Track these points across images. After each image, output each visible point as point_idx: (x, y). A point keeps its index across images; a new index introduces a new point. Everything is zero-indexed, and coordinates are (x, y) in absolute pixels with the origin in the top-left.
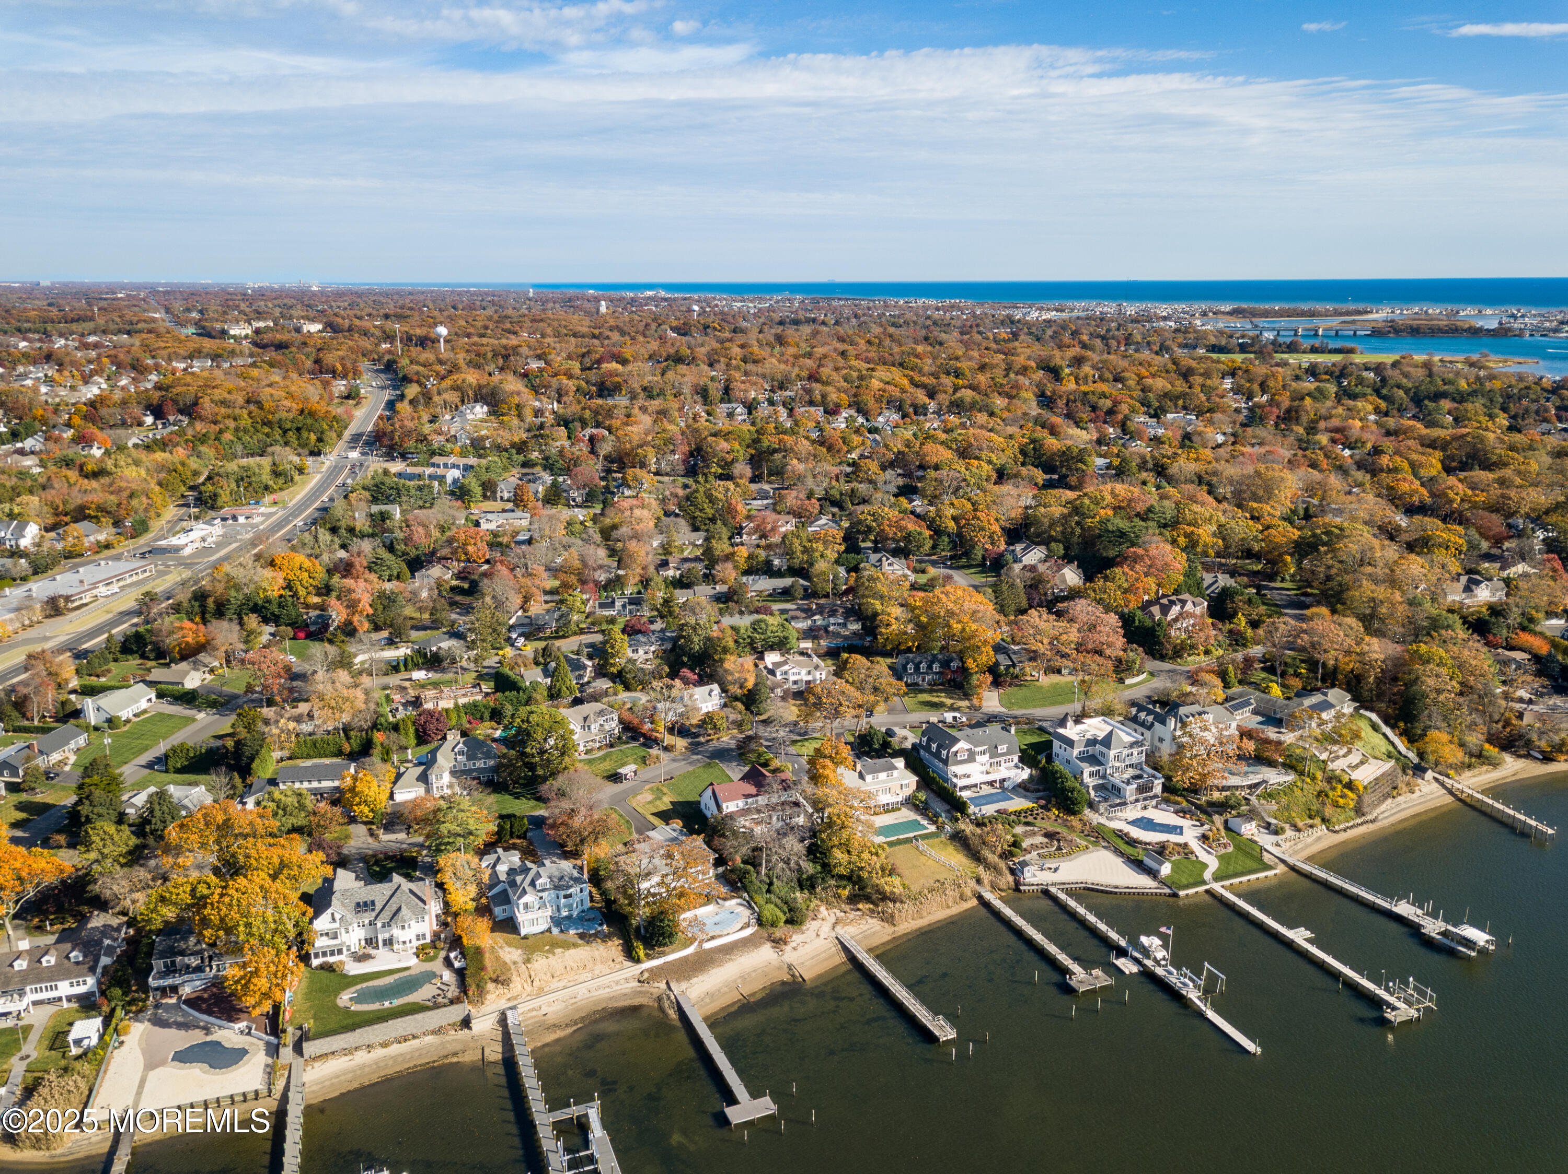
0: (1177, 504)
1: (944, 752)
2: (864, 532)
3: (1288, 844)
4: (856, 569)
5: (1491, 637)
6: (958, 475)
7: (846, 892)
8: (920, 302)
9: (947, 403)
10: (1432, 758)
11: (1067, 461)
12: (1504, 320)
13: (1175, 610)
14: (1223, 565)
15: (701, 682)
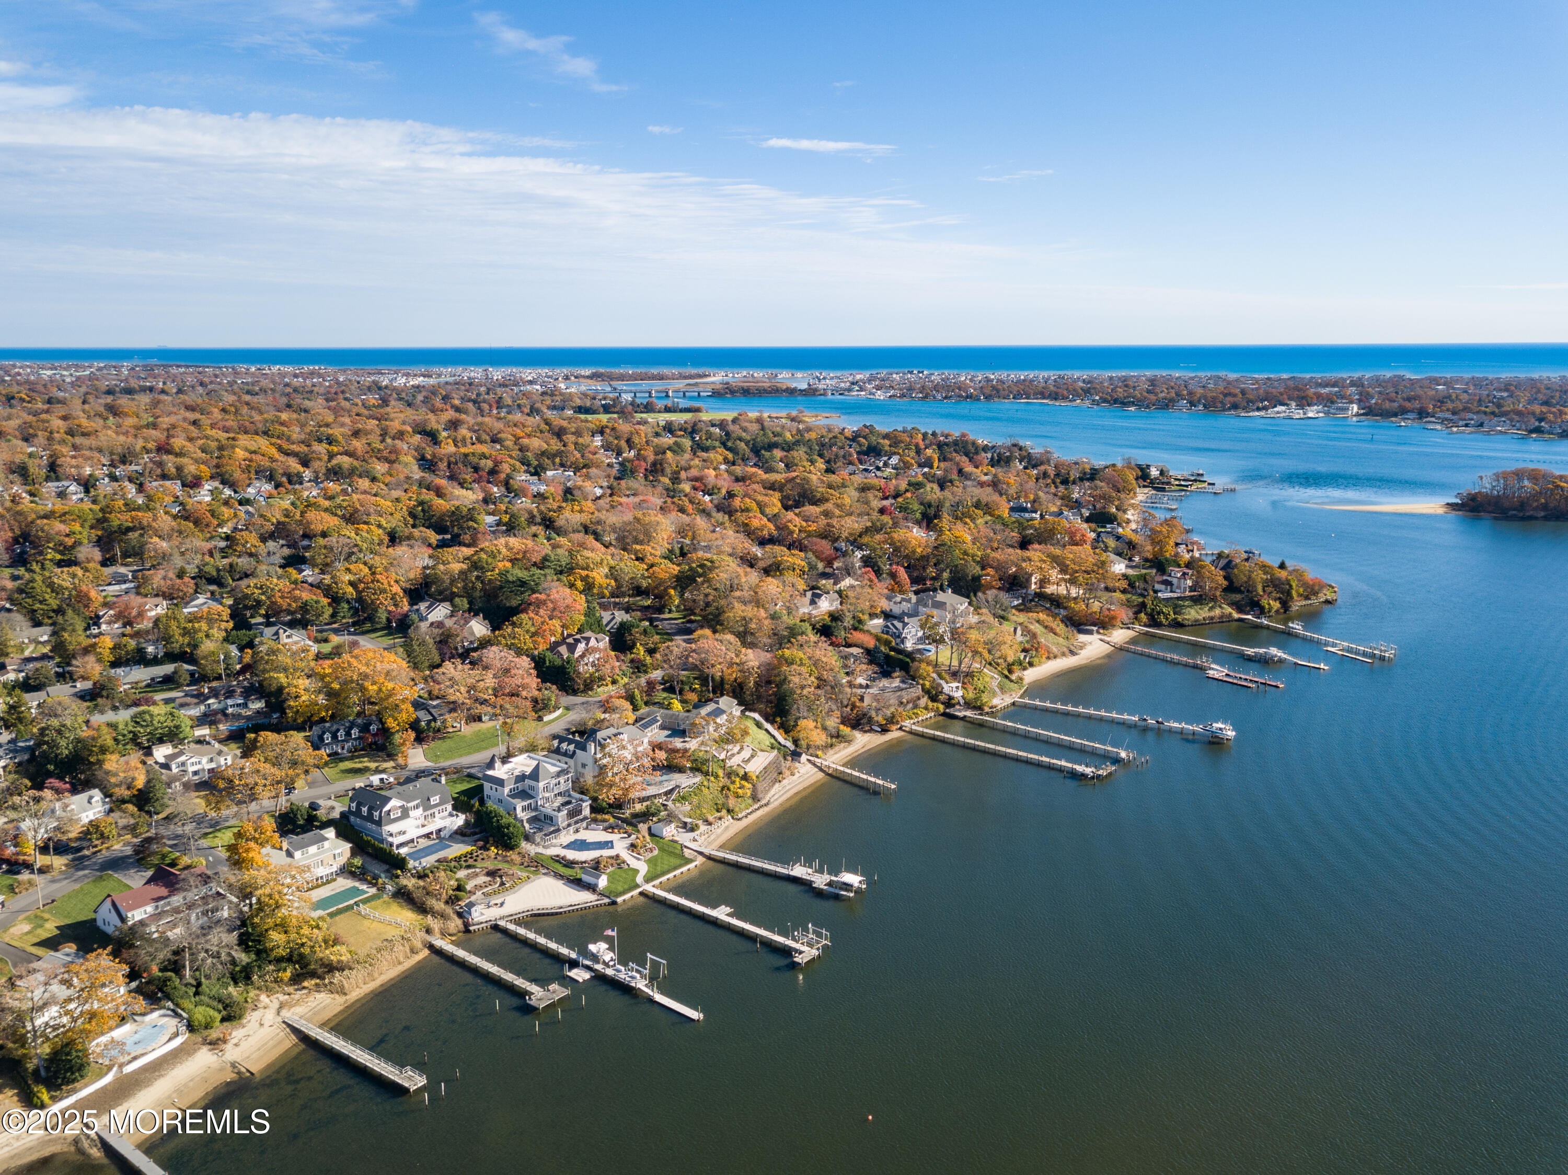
0: (570, 552)
1: (376, 814)
2: (252, 607)
3: (703, 837)
4: (251, 645)
5: (834, 639)
6: (348, 541)
7: (288, 974)
8: (275, 368)
9: (323, 470)
10: (803, 743)
11: (457, 520)
12: (811, 382)
13: (581, 647)
14: (618, 604)
15: (75, 791)
